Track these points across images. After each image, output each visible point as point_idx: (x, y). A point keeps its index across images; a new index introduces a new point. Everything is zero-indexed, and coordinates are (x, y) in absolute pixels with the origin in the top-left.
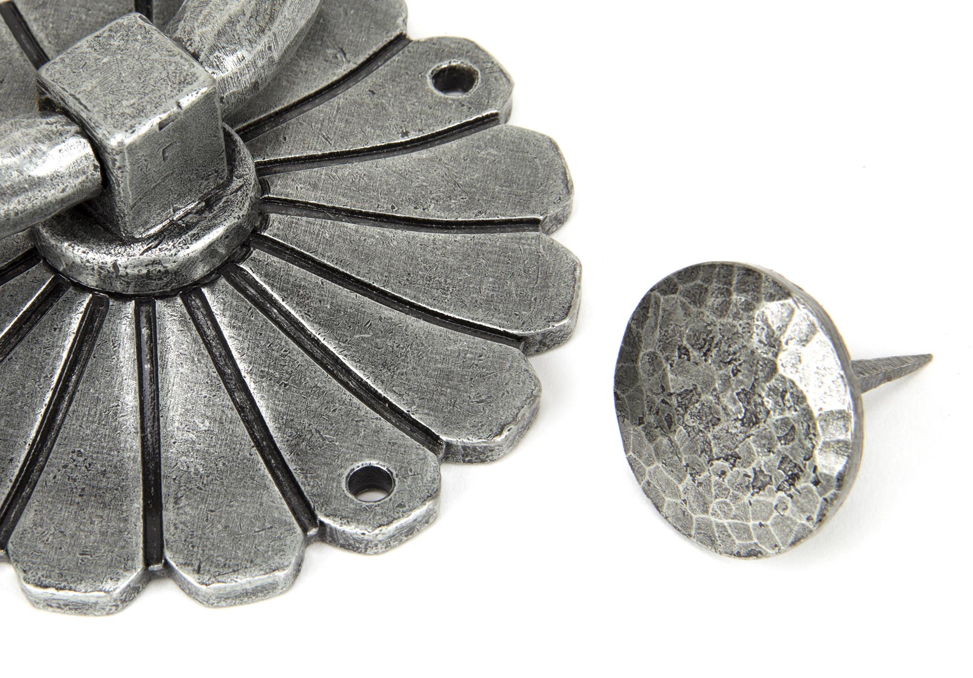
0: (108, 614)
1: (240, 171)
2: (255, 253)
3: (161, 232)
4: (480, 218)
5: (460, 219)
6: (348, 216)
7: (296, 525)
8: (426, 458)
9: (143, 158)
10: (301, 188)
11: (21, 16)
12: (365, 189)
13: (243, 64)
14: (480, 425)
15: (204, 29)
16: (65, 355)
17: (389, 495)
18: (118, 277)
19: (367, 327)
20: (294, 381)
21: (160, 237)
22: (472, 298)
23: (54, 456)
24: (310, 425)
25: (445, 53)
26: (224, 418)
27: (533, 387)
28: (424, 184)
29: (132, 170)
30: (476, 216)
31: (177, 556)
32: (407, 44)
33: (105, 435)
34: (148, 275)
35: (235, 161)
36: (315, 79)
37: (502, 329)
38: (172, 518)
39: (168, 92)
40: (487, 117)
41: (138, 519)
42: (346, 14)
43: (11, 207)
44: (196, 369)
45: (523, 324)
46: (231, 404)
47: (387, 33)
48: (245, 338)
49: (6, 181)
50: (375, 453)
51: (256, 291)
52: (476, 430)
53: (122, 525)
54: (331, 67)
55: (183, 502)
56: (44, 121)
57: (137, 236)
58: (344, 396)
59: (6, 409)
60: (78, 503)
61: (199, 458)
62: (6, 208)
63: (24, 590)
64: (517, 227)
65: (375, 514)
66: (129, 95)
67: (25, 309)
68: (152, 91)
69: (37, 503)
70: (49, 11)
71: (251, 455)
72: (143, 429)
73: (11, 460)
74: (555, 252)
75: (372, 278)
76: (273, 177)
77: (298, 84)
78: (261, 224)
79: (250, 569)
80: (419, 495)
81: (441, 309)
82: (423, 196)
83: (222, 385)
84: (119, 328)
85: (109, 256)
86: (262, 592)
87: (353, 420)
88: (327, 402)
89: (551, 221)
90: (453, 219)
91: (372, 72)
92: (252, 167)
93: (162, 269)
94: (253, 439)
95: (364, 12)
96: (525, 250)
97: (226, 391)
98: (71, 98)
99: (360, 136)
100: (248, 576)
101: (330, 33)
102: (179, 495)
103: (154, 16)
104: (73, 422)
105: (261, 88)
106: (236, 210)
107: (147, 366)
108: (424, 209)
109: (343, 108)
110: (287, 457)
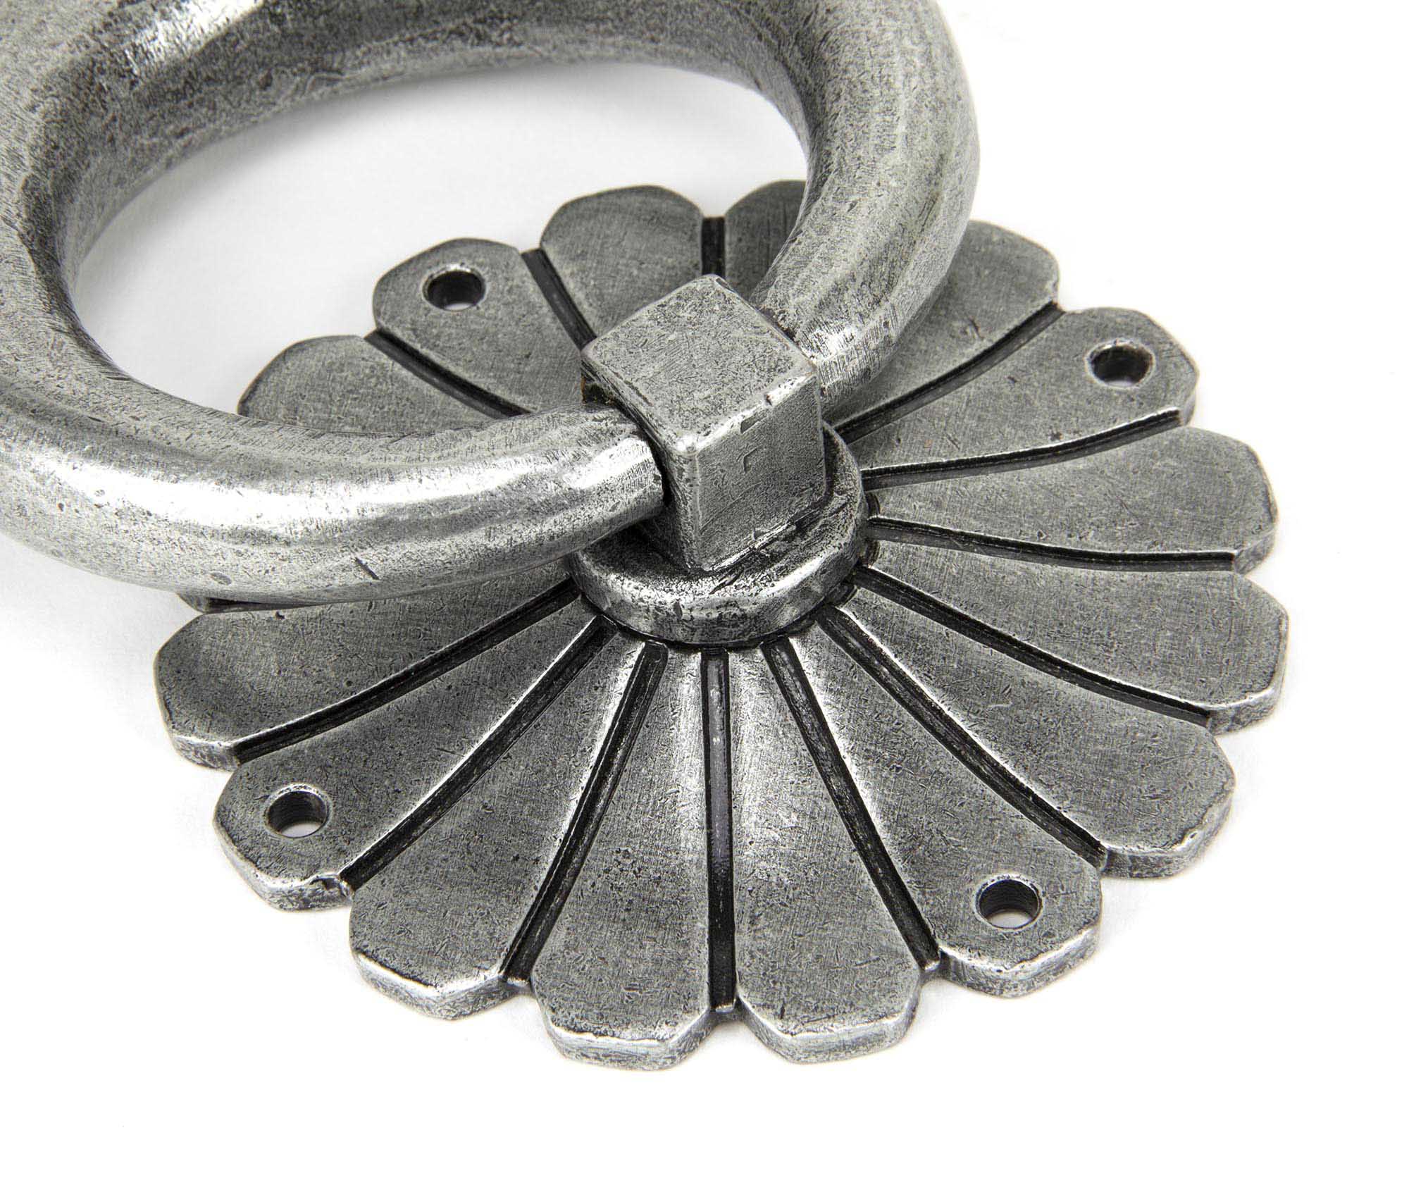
0: (660, 1068)
1: (843, 484)
2: (860, 592)
3: (737, 564)
4: (1154, 551)
5: (1128, 552)
6: (979, 545)
7: (911, 957)
8: (1083, 871)
9: (719, 468)
10: (920, 507)
11: (553, 269)
12: (1004, 509)
13: (851, 346)
14: (1154, 828)
15: (801, 298)
16: (608, 722)
17: (1034, 920)
18: (681, 621)
19: (1006, 694)
20: (909, 765)
21: (736, 570)
22: (1144, 658)
23: (593, 856)
24: (929, 823)
25: (1109, 330)
26: (816, 811)
27: (1225, 780)
28: (1081, 504)
29: (704, 484)
30: (1149, 547)
31: (753, 994)
32: (1059, 317)
33: (660, 831)
34: (720, 620)
35: (836, 471)
36: (938, 361)
37: (1183, 701)
38: (747, 943)
39: (753, 382)
40: (1164, 415)
41: (702, 943)
42: (978, 274)
43: (545, 529)
44: (780, 746)
45: (1211, 694)
46: (826, 792)
47: (1032, 301)
48: (845, 706)
49: (539, 495)
50: (1015, 862)
51: (860, 643)
52: (1148, 834)
53: (680, 952)
54: (958, 346)
55: (762, 922)
56: (591, 416)
57: (707, 569)
58: (974, 785)
59: (531, 792)
60: (624, 920)
61: (783, 863)
62: (538, 530)
63: (551, 1034)
64: (1204, 564)
65: (1015, 944)
66: (703, 385)
67: (557, 660)
68: (734, 379)
69: (570, 919)
70: (591, 263)
71: (851, 861)
72: (709, 822)
73: (537, 860)
74: (1253, 599)
75: (1012, 629)
76: (883, 492)
77: (916, 368)
78: (868, 554)
79: (849, 1015)
80: (1072, 921)
81: (1103, 672)
82: (1080, 520)
83: (815, 767)
84: (680, 688)
85: (669, 594)
86: (864, 1045)
87: (986, 818)
88: (953, 794)
89: (1247, 557)
90: (1119, 552)
91: (1012, 353)
92: (859, 479)
93: (738, 613)
94: (854, 840)
95: (1003, 273)
96: (1214, 595)
97: (819, 776)
98: (626, 386)
99: (997, 438)
100: (846, 1023)
101: (957, 299)
102: (757, 913)
103: (727, 274)
104: (619, 812)
105: (873, 376)
106: (837, 536)
107: (717, 740)
108: (1081, 538)
109: (975, 400)
110: (898, 865)
